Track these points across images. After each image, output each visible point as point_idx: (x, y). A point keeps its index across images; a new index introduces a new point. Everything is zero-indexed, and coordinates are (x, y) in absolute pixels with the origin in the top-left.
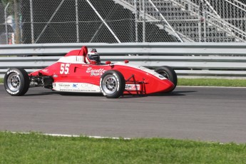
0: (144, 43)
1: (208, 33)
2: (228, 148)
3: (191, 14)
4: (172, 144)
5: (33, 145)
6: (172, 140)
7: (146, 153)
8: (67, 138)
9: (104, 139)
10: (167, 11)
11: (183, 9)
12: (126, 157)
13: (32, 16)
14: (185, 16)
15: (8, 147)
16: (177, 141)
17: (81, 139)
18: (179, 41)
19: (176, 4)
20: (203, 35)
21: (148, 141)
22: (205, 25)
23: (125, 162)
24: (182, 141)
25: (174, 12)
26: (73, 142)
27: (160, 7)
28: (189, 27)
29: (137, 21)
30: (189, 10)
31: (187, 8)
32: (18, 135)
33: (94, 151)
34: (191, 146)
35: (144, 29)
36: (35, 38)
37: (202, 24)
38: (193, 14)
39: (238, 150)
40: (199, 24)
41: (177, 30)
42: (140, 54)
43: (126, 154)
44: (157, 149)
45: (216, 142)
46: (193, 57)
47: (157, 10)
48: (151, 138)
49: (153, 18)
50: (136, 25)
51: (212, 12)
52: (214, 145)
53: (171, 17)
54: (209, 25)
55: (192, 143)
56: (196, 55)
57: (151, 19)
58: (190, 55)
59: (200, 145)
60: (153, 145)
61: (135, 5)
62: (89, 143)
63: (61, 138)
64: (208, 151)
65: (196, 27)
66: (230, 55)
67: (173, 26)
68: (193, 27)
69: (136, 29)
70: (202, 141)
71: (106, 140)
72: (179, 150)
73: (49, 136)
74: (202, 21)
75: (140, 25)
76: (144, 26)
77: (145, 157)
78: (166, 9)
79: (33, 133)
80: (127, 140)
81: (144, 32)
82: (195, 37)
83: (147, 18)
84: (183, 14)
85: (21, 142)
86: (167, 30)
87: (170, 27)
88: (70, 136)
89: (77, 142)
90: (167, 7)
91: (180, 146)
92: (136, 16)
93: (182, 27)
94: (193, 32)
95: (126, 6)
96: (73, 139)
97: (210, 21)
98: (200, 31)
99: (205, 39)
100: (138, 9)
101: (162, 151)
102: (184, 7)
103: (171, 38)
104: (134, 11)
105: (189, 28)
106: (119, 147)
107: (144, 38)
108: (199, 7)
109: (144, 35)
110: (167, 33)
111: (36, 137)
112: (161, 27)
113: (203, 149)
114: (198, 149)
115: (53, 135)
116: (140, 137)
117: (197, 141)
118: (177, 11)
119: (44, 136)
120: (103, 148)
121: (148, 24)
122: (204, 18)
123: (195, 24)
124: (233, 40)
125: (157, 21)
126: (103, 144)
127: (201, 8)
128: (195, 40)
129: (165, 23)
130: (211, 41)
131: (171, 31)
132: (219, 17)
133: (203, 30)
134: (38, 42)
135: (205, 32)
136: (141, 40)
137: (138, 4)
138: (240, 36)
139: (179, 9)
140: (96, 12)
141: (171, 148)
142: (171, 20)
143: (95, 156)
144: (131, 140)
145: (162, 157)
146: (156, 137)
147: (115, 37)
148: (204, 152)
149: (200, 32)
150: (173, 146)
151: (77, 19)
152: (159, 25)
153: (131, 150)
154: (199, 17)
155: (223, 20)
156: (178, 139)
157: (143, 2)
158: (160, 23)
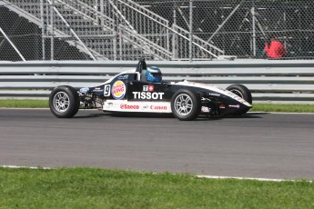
1: (125, 50)
2: (165, 178)
4: (98, 174)
6: (99, 170)
7: (71, 185)
9: (20, 169)
11: (96, 24)
12: (49, 188)
14: (98, 31)
19: (86, 18)
20: (118, 53)
21: (71, 171)
23: (48, 194)
25: (86, 26)
27: (70, 20)
28: (103, 43)
29: (44, 36)
30: (102, 22)
31: (100, 22)
33: (11, 183)
34: (120, 177)
35: (52, 45)
37: (118, 41)
39: (175, 181)
40: (115, 40)
41: (89, 46)
42: (47, 74)
43: (48, 185)
45: (149, 172)
48: (74, 168)
49: (63, 33)
50: (43, 41)
51: (128, 26)
52: (147, 175)
53: (82, 32)
54: (125, 41)
55: (122, 173)
57: (60, 35)
59: (130, 175)
60: (78, 176)
61: (42, 19)
62: (4, 173)
64: (141, 182)
65: (111, 43)
67: (84, 42)
68: (107, 44)
69: (43, 45)
70: (132, 170)
72: (107, 181)
74: (118, 36)
75: (48, 41)
76: (52, 42)
77: (70, 189)
80: (47, 170)
81: (52, 49)
82: (109, 55)
83: (55, 33)
84: (96, 29)
86: (78, 47)
87: (81, 43)
91: (109, 176)
92: (43, 30)
93: (95, 44)
94: (107, 49)
95: (31, 18)
97: (125, 37)
98: (115, 48)
99: (121, 57)
100: (45, 23)
101: (89, 182)
102: (97, 21)
103: (82, 56)
104: (41, 25)
105: (103, 46)
106: (39, 177)
107: (52, 56)
108: (113, 20)
109: (52, 52)
110: (78, 50)
112: (71, 43)
113: (135, 180)
114: (129, 179)
116: (61, 167)
117: (127, 170)
120: (21, 179)
121: (56, 40)
122: (120, 34)
123: (110, 39)
124: (152, 58)
125: (67, 36)
126: (21, 174)
128: (110, 58)
129: (73, 38)
130: (127, 59)
131: (83, 48)
132: (135, 32)
133: (118, 46)
135: (121, 49)
136: (48, 58)
137: (45, 18)
139: (92, 23)
141: (99, 178)
142: (83, 36)
143: (13, 188)
144: (51, 170)
145: (90, 189)
146: (79, 166)
148: (136, 184)
149: (114, 50)
150: (101, 177)
152: (68, 42)
153: (53, 181)
154: (114, 32)
157: (51, 15)
158: (69, 39)
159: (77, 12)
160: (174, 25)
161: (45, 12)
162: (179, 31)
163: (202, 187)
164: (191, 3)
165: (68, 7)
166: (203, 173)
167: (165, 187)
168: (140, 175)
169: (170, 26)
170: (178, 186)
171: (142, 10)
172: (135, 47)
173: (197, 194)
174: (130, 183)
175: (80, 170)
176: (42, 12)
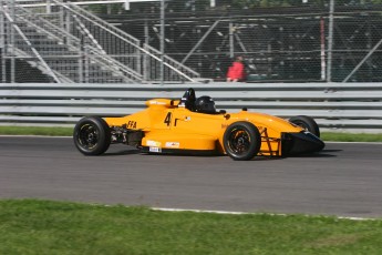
0: (13, 84)
1: (91, 72)
2: (115, 211)
3: (71, 49)
4: (47, 206)
6: (48, 202)
7: (16, 217)
10: (41, 46)
11: (61, 44)
14: (63, 52)
16: (54, 202)
18: (56, 82)
19: (51, 37)
20: (84, 74)
21: (18, 203)
22: (87, 62)
25: (50, 46)
27: (33, 40)
29: (4, 57)
30: (68, 41)
31: (65, 41)
34: (70, 209)
35: (13, 67)
37: (84, 62)
38: (73, 49)
39: (128, 213)
40: (80, 61)
41: (52, 68)
42: (8, 98)
44: (29, 213)
45: (100, 204)
46: (73, 101)
47: (29, 44)
48: (22, 199)
49: (24, 53)
50: (4, 62)
51: (95, 47)
52: (99, 208)
53: (46, 52)
54: (92, 62)
56: (77, 98)
57: (21, 55)
58: (69, 98)
59: (81, 208)
60: (25, 208)
61: (3, 38)
64: (91, 214)
65: (76, 65)
66: (117, 99)
67: (48, 63)
68: (73, 65)
69: (4, 66)
70: (83, 203)
72: (55, 214)
74: (84, 57)
75: (8, 62)
76: (13, 63)
77: (15, 223)
78: (39, 42)
81: (13, 71)
82: (74, 77)
83: (17, 53)
84: (61, 49)
86: (40, 68)
87: (45, 64)
90: (40, 40)
91: (58, 209)
92: (3, 50)
93: (59, 65)
94: (72, 71)
97: (92, 57)
98: (80, 69)
99: (87, 79)
100: (6, 43)
102: (62, 40)
103: (46, 79)
105: (68, 66)
107: (13, 78)
108: (79, 40)
109: (13, 74)
110: (40, 72)
112: (33, 64)
114: (78, 212)
116: (8, 198)
117: (78, 202)
118: (52, 46)
121: (17, 61)
122: (86, 54)
123: (75, 61)
124: (121, 81)
125: (29, 57)
127: (82, 42)
128: (76, 81)
129: (37, 60)
130: (94, 82)
131: (46, 69)
132: (104, 52)
133: (84, 68)
135: (87, 71)
136: (8, 81)
137: (6, 36)
138: (130, 76)
139: (56, 43)
141: (46, 211)
142: (47, 56)
145: (35, 223)
146: (28, 198)
148: (87, 217)
149: (80, 71)
150: (49, 208)
152: (30, 62)
154: (80, 52)
155: (108, 56)
157: (12, 34)
159: (40, 31)
160: (146, 45)
161: (5, 31)
162: (151, 51)
163: (155, 221)
164: (162, 21)
165: (31, 25)
166: (158, 205)
167: (116, 220)
168: (91, 208)
169: (142, 46)
170: (130, 220)
171: (111, 29)
172: (103, 68)
173: (149, 228)
174: (79, 217)
175: (27, 203)
176: (2, 31)
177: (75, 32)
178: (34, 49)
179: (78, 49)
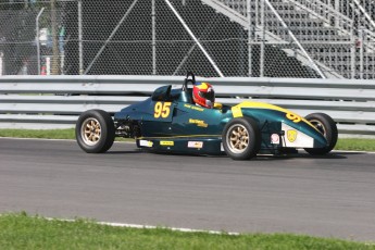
0: (262, 79)
1: (367, 64)
3: (340, 34)
4: (306, 244)
5: (80, 240)
6: (307, 238)
8: (135, 229)
9: (195, 233)
10: (300, 28)
11: (327, 25)
13: (80, 31)
14: (329, 36)
15: (41, 242)
16: (316, 239)
17: (158, 232)
18: (319, 77)
19: (314, 16)
20: (357, 68)
21: (267, 239)
22: (361, 51)
24: (322, 240)
25: (312, 28)
26: (145, 236)
27: (289, 20)
28: (336, 54)
29: (251, 42)
30: (337, 23)
31: (333, 23)
32: (56, 223)
35: (262, 55)
36: (85, 66)
37: (358, 50)
38: (342, 33)
40: (353, 50)
41: (315, 58)
42: (255, 96)
46: (342, 103)
47: (285, 26)
48: (273, 234)
49: (278, 37)
50: (250, 50)
51: (373, 31)
53: (306, 36)
54: (369, 51)
55: (340, 244)
56: (346, 99)
57: (273, 40)
58: (337, 99)
59: (352, 248)
60: (276, 246)
61: (249, 17)
62: (172, 239)
63: (126, 229)
65: (347, 54)
67: (309, 51)
68: (342, 55)
69: (250, 55)
70: (355, 241)
71: (199, 234)
73: (106, 226)
74: (357, 44)
75: (256, 49)
76: (262, 51)
78: (298, 24)
79: (81, 222)
80: (234, 237)
81: (262, 61)
82: (344, 70)
83: (267, 38)
84: (327, 32)
85: (61, 235)
86: (299, 58)
87: (305, 53)
88: (140, 226)
89: (152, 237)
90: (300, 20)
91: (320, 248)
92: (250, 34)
93: (324, 54)
94: (342, 63)
95: (234, 16)
96: (146, 232)
97: (369, 45)
98: (353, 60)
99: (361, 74)
100: (253, 23)
102: (328, 21)
103: (304, 72)
104: (247, 26)
105: (336, 56)
106: (221, 246)
107: (262, 70)
108: (352, 21)
109: (262, 65)
110: (299, 63)
111: (85, 227)
112: (290, 52)
115: (113, 224)
116: (254, 232)
118: (315, 29)
119: (99, 227)
120: (195, 249)
121: (268, 48)
122: (360, 40)
123: (346, 49)
125: (284, 42)
126: (195, 242)
127: (356, 24)
128: (345, 76)
129: (296, 48)
130: (371, 78)
131: (307, 60)
133: (358, 59)
134: (89, 73)
135: (361, 63)
136: (256, 73)
137: (253, 15)
139: (321, 24)
140: (186, 26)
142: (307, 42)
144: (239, 236)
146: (282, 232)
147: (215, 67)
149: (352, 63)
150: (309, 248)
151: (154, 38)
152: (286, 50)
154: (353, 39)
156: (317, 236)
157: (262, 11)
158: (288, 46)
159: (299, 8)
161: (253, 7)
175: (281, 238)
176: (249, 7)
177: (347, 10)
178: (290, 33)
179: (351, 34)
